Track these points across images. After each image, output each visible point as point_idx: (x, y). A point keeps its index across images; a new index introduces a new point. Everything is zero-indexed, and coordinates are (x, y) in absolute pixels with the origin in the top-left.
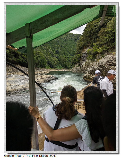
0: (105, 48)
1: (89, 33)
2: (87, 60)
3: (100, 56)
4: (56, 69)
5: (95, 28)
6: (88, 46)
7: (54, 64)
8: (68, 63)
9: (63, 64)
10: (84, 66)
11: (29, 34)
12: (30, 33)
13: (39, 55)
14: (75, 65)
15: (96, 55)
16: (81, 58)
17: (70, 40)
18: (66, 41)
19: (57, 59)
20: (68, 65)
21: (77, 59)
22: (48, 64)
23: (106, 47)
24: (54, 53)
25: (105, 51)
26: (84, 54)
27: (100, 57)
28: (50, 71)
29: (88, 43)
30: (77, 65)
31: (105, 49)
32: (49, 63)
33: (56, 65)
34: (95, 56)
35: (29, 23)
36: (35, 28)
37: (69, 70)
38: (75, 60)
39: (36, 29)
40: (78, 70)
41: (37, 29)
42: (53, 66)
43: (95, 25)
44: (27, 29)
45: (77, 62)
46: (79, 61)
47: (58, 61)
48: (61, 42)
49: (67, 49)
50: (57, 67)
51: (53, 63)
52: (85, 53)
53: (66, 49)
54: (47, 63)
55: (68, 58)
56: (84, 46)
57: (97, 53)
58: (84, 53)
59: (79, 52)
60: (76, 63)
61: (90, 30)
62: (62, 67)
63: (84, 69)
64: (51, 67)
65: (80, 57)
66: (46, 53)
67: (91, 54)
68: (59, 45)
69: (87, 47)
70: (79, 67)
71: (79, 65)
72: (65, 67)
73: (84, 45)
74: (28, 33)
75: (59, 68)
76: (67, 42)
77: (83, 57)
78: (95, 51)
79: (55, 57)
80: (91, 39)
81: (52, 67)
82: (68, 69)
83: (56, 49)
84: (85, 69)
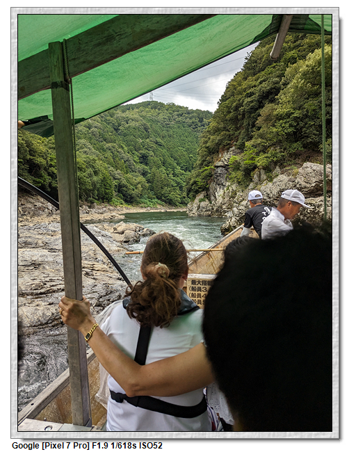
0: (274, 156)
1: (232, 111)
2: (228, 184)
3: (264, 176)
4: (142, 207)
5: (249, 99)
6: (230, 146)
7: (135, 193)
8: (174, 189)
9: (160, 193)
10: (220, 200)
11: (62, 75)
12: (65, 74)
13: (93, 167)
14: (194, 197)
15: (252, 173)
16: (212, 178)
17: (179, 127)
18: (168, 129)
19: (143, 179)
20: (176, 195)
21: (200, 180)
22: (119, 191)
23: (277, 153)
24: (135, 161)
25: (276, 163)
26: (221, 168)
27: (262, 177)
28: (125, 211)
29: (230, 138)
30: (201, 196)
31: (275, 159)
32: (120, 189)
33: (141, 196)
34: (249, 174)
35: (61, 41)
36: (79, 58)
37: (178, 208)
38: (195, 183)
39: (82, 60)
40: (204, 210)
41: (84, 62)
42: (132, 198)
43: (248, 93)
44: (55, 60)
45: (199, 188)
46: (207, 186)
47: (147, 185)
48: (156, 132)
49: (171, 149)
50: (143, 200)
51: (133, 190)
52: (222, 165)
53: (168, 149)
54: (117, 190)
55: (174, 175)
56: (221, 146)
57: (255, 167)
58: (220, 164)
59: (205, 163)
60: (197, 192)
61: (235, 104)
62: (159, 201)
63: (221, 208)
64: (126, 201)
65: (210, 175)
66: (112, 160)
67: (238, 169)
68: (148, 140)
69: (227, 148)
70: (207, 202)
71: (208, 197)
72: (166, 202)
73: (220, 144)
74: (59, 74)
75: (149, 203)
76: (171, 133)
77: (217, 176)
78: (251, 162)
79: (139, 172)
80: (237, 129)
81: (129, 200)
82: (175, 205)
83: (141, 151)
84: (224, 207)
